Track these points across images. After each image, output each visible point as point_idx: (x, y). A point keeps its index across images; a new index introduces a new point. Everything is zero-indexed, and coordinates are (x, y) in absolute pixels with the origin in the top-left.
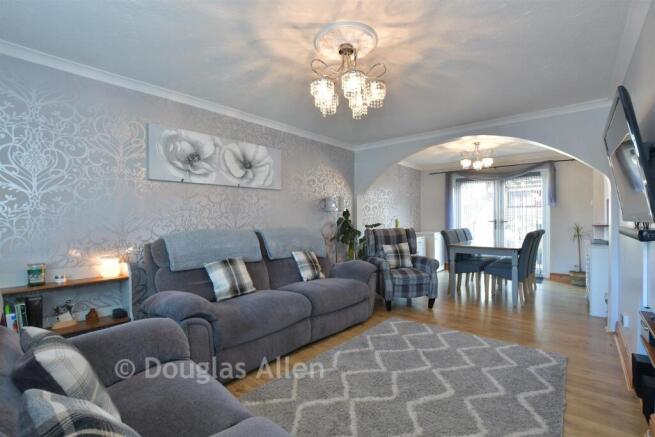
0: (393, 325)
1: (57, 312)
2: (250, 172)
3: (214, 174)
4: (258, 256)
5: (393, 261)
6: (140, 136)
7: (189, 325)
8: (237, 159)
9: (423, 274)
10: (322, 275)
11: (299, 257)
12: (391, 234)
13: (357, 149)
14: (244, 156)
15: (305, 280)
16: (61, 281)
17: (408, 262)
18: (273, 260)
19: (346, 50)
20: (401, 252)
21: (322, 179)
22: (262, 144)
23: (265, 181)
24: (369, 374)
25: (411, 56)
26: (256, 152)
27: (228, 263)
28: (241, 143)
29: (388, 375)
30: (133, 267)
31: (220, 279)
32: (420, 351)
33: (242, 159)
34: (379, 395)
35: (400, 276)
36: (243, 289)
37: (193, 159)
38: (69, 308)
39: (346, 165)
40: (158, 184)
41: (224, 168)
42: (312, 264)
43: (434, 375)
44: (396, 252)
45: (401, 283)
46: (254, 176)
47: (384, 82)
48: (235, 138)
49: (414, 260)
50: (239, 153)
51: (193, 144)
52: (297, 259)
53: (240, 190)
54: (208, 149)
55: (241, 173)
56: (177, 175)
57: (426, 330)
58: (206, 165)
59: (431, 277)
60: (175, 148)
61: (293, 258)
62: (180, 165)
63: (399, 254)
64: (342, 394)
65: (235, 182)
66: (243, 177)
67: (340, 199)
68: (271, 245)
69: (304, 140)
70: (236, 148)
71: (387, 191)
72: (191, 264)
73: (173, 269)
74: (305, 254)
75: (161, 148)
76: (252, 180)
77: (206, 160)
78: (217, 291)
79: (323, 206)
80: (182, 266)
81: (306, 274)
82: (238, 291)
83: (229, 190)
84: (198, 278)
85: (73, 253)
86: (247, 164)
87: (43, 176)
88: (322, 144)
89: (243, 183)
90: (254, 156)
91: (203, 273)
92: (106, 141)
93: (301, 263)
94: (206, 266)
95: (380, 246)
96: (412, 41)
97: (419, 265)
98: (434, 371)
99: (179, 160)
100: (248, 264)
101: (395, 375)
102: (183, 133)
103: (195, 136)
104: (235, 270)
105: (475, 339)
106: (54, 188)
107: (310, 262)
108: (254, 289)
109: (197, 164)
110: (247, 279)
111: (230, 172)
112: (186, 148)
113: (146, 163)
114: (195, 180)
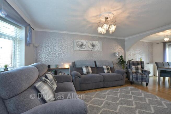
0: (129, 88)
1: (59, 73)
2: (94, 47)
3: (86, 48)
4: (94, 66)
5: (134, 71)
6: (72, 42)
7: (75, 77)
8: (91, 45)
9: (144, 75)
10: (110, 72)
11: (105, 67)
12: (135, 63)
13: (126, 39)
14: (93, 44)
15: (105, 72)
16: (60, 68)
17: (140, 71)
18: (98, 67)
19: (107, 18)
20: (138, 68)
21: (114, 48)
22: (97, 41)
23: (98, 49)
24: (114, 97)
25: (126, 15)
26: (95, 43)
27: (87, 67)
28: (92, 41)
29: (119, 98)
30: (70, 66)
31: (85, 70)
32: (133, 95)
33: (92, 44)
34: (113, 102)
35: (135, 75)
36: (89, 73)
37: (82, 45)
38: (61, 73)
39: (122, 43)
40: (75, 51)
41: (88, 47)
42: (108, 69)
43: (132, 102)
44: (136, 68)
45: (135, 77)
46: (95, 48)
47: (115, 24)
48: (91, 40)
49: (142, 71)
50: (91, 43)
51: (82, 42)
52: (104, 68)
53: (92, 52)
54: (85, 43)
55: (92, 48)
56: (78, 49)
57: (139, 91)
58: (84, 46)
59: (147, 76)
60: (78, 44)
61: (103, 67)
62: (79, 47)
63: (137, 69)
64: (104, 99)
65: (91, 50)
66: (92, 49)
67: (119, 53)
68: (98, 64)
69: (109, 38)
70: (91, 42)
71: (138, 50)
72: (80, 67)
73: (76, 67)
74: (106, 67)
75: (76, 44)
76: (94, 49)
77: (84, 45)
78: (84, 72)
79: (114, 54)
80: (78, 67)
81: (106, 71)
82: (88, 73)
83: (89, 52)
84: (80, 70)
85: (62, 63)
86: (93, 46)
87: (58, 50)
88: (114, 38)
89: (93, 50)
90: (95, 44)
91: (82, 69)
92: (67, 44)
93: (105, 68)
94: (82, 67)
95: (131, 66)
96: (123, 12)
97: (144, 72)
98: (133, 101)
99: (79, 46)
100: (91, 68)
101: (120, 99)
102: (80, 40)
103: (82, 41)
104: (88, 69)
105: (156, 97)
106: (59, 52)
107: (107, 68)
108: (92, 73)
109: (82, 46)
110: (90, 71)
111: (89, 48)
112: (80, 43)
113: (73, 47)
114: (82, 50)
